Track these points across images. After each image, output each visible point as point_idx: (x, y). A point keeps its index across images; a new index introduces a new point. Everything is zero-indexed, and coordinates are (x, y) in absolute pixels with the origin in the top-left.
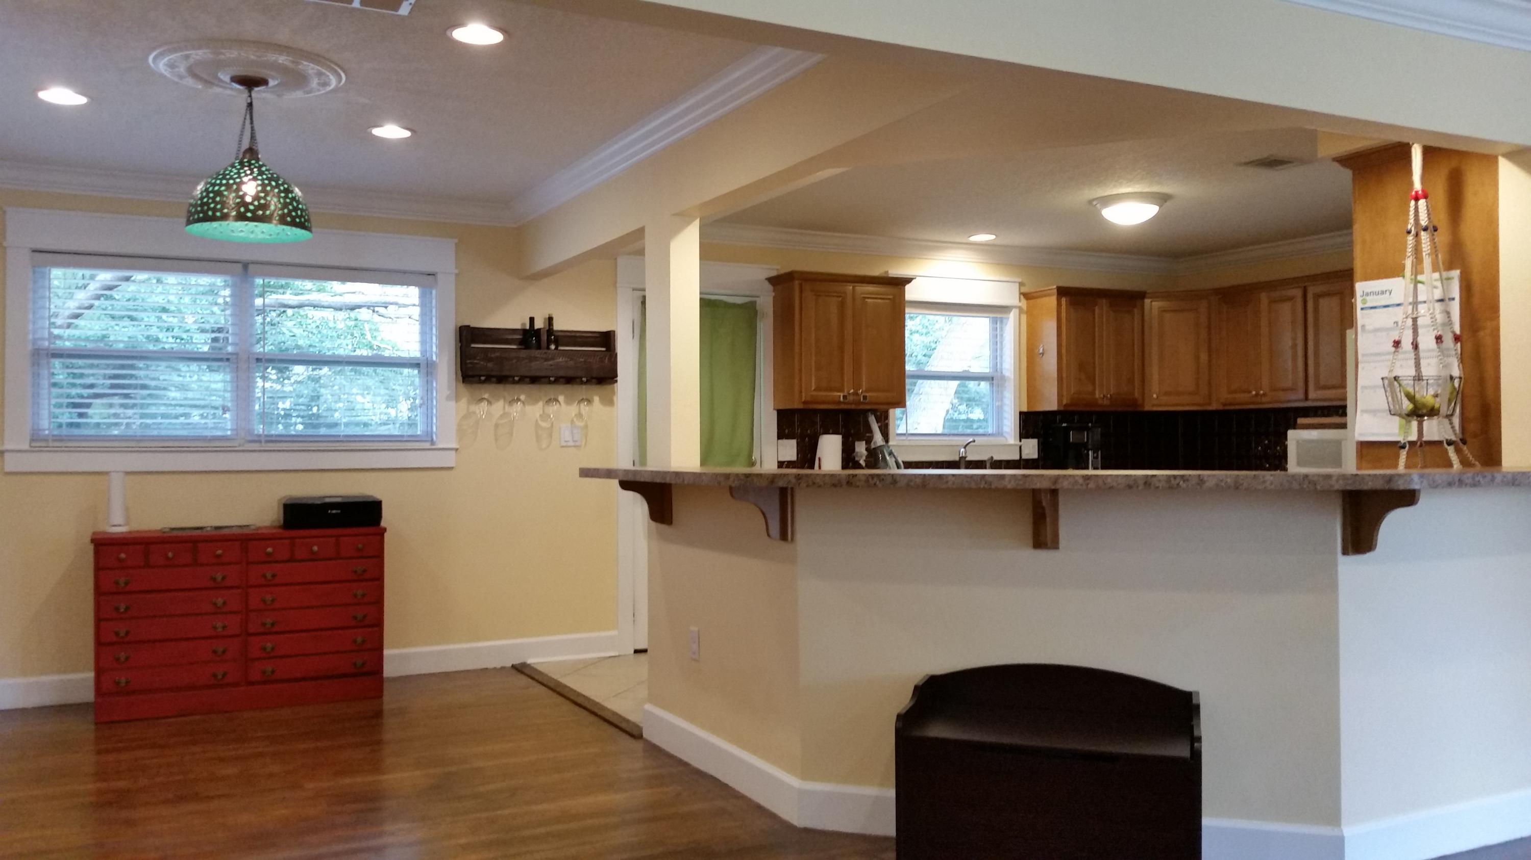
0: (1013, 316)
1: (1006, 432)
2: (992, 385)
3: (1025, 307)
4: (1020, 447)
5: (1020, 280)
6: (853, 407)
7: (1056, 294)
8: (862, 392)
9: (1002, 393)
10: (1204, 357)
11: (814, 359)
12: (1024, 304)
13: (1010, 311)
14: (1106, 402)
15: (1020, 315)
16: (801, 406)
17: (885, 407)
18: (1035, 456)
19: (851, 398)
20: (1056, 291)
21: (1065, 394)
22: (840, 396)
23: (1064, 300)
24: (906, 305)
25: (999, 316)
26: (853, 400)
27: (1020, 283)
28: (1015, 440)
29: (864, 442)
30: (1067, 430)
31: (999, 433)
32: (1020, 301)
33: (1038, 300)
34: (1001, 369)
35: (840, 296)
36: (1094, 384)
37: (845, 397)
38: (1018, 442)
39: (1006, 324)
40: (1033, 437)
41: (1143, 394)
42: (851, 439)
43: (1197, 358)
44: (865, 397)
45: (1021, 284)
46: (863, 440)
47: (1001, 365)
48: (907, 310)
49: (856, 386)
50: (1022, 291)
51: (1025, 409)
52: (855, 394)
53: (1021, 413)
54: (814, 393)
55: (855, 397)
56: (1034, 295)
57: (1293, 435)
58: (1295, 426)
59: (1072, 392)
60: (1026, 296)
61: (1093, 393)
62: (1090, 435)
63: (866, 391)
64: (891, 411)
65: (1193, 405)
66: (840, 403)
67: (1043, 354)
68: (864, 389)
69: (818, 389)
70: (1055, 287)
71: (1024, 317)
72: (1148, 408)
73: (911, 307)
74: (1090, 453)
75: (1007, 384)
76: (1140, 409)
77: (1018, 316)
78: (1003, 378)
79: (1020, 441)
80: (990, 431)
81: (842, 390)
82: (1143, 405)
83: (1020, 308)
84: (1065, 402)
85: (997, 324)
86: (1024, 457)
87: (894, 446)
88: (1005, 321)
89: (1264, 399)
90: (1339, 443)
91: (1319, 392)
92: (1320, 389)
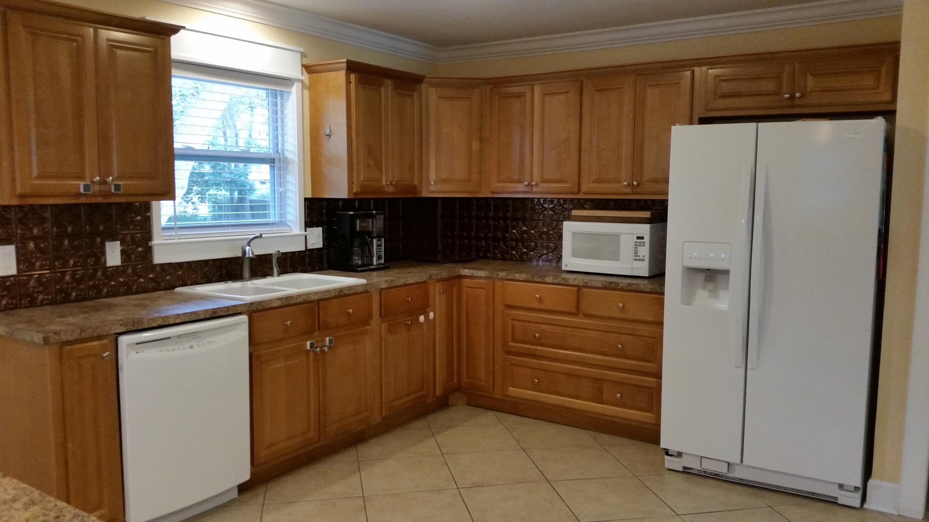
0: (295, 90)
1: (289, 220)
2: (273, 168)
3: (307, 82)
4: (306, 237)
5: (302, 50)
6: (100, 200)
7: (345, 69)
8: (113, 180)
9: (285, 178)
10: (475, 146)
11: (33, 131)
12: (305, 77)
13: (292, 85)
14: (391, 189)
15: (302, 91)
16: (15, 202)
17: (145, 199)
18: (321, 246)
19: (96, 188)
20: (345, 65)
21: (355, 182)
22: (79, 185)
23: (353, 76)
24: (173, 64)
25: (278, 88)
26: (100, 191)
27: (301, 53)
28: (300, 229)
29: (119, 242)
30: (353, 219)
31: (282, 223)
32: (302, 75)
33: (323, 75)
34: (283, 151)
35: (74, 41)
36: (381, 170)
37: (86, 187)
38: (303, 232)
39: (288, 100)
40: (318, 226)
41: (421, 180)
42: (98, 240)
43: (470, 146)
44: (117, 187)
45: (303, 55)
46: (117, 240)
47: (283, 145)
48: (174, 72)
49: (105, 171)
50: (304, 63)
51: (309, 196)
52: (103, 182)
53: (306, 200)
54: (37, 182)
55: (103, 187)
56: (319, 68)
57: (568, 227)
58: (570, 218)
59: (362, 180)
60: (308, 69)
61: (380, 180)
62: (375, 223)
63: (120, 178)
64: (154, 204)
65: (466, 192)
66: (79, 195)
67: (329, 136)
68: (116, 175)
69: (40, 176)
70: (345, 60)
71: (306, 93)
72: (425, 194)
73: (177, 68)
74: (375, 240)
75: (290, 167)
76: (418, 196)
77: (301, 91)
78: (286, 161)
79: (306, 231)
80: (271, 220)
81: (82, 178)
82: (420, 192)
83: (302, 81)
84: (355, 190)
85: (276, 98)
86: (308, 248)
87: (158, 245)
88: (285, 96)
89: (535, 189)
90: (616, 237)
91: (592, 185)
92: (594, 182)
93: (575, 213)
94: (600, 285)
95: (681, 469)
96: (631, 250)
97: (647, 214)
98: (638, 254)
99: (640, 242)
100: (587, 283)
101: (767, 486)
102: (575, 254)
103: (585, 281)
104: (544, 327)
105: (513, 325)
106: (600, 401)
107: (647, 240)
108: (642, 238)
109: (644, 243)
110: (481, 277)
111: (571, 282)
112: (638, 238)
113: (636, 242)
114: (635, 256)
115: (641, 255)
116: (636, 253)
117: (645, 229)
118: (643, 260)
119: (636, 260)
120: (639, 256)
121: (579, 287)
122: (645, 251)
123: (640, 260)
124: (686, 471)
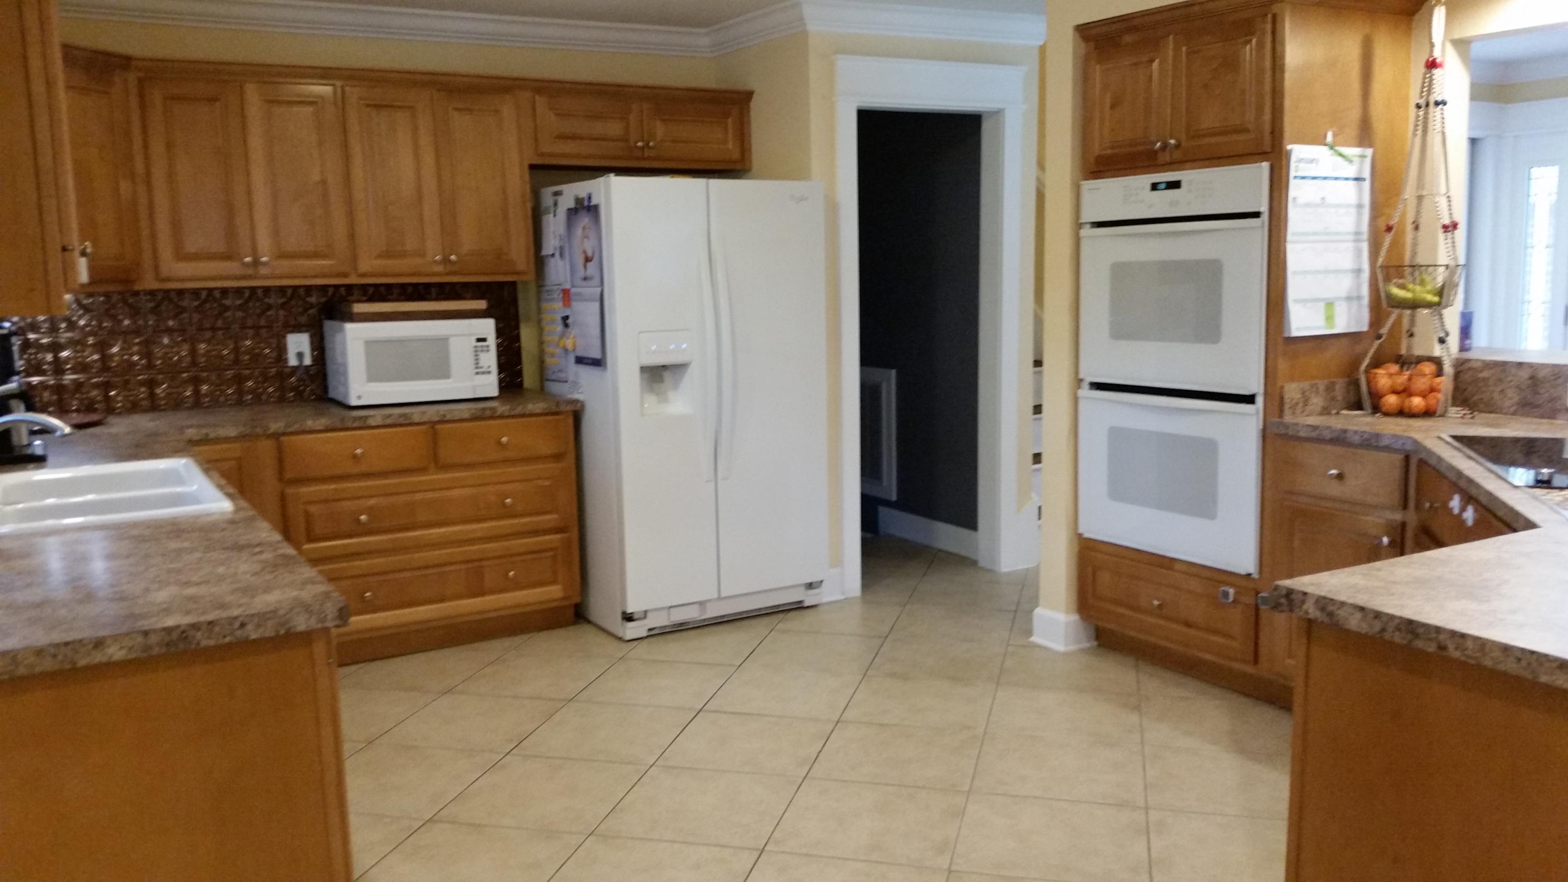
89: (263, 271)
90: (443, 342)
91: (379, 262)
92: (379, 256)
93: (359, 308)
94: (466, 415)
95: (645, 634)
96: (470, 360)
97: (482, 304)
98: (480, 365)
99: (482, 346)
100: (444, 416)
101: (735, 616)
102: (373, 376)
103: (443, 413)
104: (372, 502)
105: (306, 512)
106: (481, 593)
107: (492, 341)
108: (484, 340)
109: (488, 346)
110: (227, 440)
111: (416, 419)
112: (479, 340)
113: (476, 347)
114: (477, 368)
115: (486, 365)
116: (477, 364)
117: (487, 327)
118: (489, 372)
119: (477, 373)
120: (481, 367)
121: (433, 424)
122: (490, 359)
123: (483, 373)
124: (655, 634)
